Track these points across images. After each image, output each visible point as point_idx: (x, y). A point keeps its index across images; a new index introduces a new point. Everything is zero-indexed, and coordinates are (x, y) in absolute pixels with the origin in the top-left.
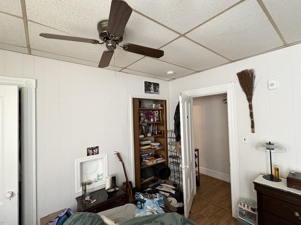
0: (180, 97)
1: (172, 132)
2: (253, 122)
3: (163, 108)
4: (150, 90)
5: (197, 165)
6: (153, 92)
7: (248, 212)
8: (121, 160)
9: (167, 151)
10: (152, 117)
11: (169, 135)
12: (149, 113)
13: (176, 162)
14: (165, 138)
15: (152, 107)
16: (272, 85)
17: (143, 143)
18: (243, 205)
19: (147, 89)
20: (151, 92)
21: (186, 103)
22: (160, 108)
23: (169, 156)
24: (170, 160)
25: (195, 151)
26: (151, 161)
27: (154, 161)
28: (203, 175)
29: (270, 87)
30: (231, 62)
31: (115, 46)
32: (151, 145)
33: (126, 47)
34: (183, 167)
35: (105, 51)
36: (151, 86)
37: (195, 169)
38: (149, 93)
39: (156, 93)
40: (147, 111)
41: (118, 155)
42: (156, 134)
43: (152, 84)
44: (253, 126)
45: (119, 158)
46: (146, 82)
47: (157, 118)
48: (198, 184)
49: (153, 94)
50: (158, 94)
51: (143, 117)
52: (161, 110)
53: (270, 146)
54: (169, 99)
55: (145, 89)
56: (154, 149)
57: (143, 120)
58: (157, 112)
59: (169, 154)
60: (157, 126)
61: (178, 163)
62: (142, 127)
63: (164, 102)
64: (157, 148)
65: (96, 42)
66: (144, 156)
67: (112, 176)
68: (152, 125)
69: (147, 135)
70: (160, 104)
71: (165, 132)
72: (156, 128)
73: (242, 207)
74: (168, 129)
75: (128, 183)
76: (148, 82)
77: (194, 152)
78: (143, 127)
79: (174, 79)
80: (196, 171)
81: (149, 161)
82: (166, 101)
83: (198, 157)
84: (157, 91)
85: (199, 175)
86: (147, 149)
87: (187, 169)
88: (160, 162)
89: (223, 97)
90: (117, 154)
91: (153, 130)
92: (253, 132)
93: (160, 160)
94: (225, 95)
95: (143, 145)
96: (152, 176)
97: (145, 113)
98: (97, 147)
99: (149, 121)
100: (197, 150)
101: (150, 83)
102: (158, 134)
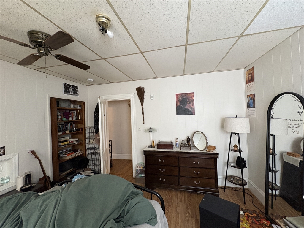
0: (99, 99)
1: (90, 128)
2: (143, 117)
3: (82, 108)
4: (69, 92)
5: (111, 152)
6: (72, 94)
7: (141, 170)
8: (37, 157)
9: (85, 144)
10: (70, 116)
11: (87, 131)
12: (67, 113)
13: (93, 152)
14: (84, 134)
15: (70, 107)
16: (152, 97)
17: (61, 140)
18: (138, 167)
19: (66, 90)
20: (70, 93)
21: (103, 104)
22: (79, 108)
23: (87, 149)
24: (88, 151)
25: (109, 141)
26: (70, 155)
27: (73, 154)
28: (115, 159)
29: (151, 98)
30: (133, 80)
31: (47, 54)
32: (70, 141)
33: (58, 57)
34: (101, 151)
35: (33, 54)
36: (70, 89)
37: (109, 155)
38: (69, 94)
39: (76, 95)
40: (64, 110)
41: (33, 152)
42: (75, 131)
43: (72, 87)
44: (143, 120)
45: (34, 156)
46: (65, 84)
47: (76, 117)
48: (111, 166)
49: (72, 96)
50: (77, 95)
51: (60, 116)
52: (79, 110)
53: (150, 130)
54: (87, 101)
55: (64, 90)
56: (72, 144)
57: (60, 119)
58: (75, 111)
59: (88, 146)
60: (75, 124)
61: (95, 152)
62: (59, 126)
63: (83, 103)
64: (76, 143)
65: (27, 46)
66: (62, 152)
67: (25, 175)
68: (70, 124)
69: (65, 132)
70: (78, 105)
71: (83, 129)
72: (74, 126)
73: (138, 168)
74: (86, 126)
75: (45, 178)
76: (67, 84)
77: (109, 143)
78: (61, 126)
79: (93, 85)
80: (110, 156)
81: (67, 156)
82: (85, 102)
83: (111, 145)
84: (77, 93)
85: (112, 159)
86: (65, 145)
87: (104, 153)
88: (78, 155)
89: (128, 102)
90: (31, 152)
91: (71, 128)
92: (144, 123)
93: (78, 154)
94: (129, 101)
95: (61, 141)
96: (71, 169)
97: (62, 112)
98: (3, 148)
99: (67, 120)
100: (110, 141)
101: (70, 86)
102: (76, 131)
